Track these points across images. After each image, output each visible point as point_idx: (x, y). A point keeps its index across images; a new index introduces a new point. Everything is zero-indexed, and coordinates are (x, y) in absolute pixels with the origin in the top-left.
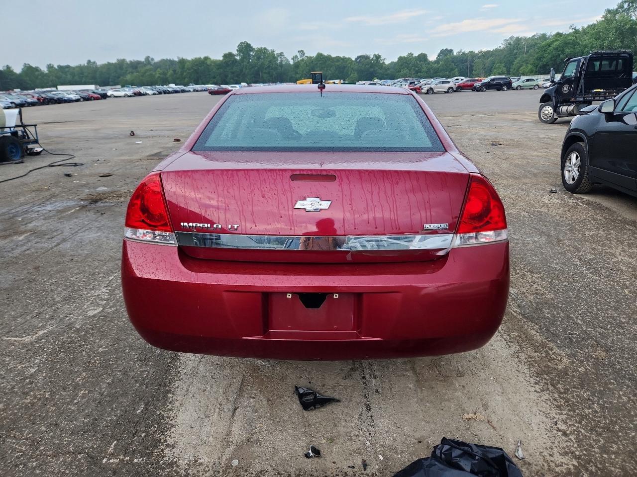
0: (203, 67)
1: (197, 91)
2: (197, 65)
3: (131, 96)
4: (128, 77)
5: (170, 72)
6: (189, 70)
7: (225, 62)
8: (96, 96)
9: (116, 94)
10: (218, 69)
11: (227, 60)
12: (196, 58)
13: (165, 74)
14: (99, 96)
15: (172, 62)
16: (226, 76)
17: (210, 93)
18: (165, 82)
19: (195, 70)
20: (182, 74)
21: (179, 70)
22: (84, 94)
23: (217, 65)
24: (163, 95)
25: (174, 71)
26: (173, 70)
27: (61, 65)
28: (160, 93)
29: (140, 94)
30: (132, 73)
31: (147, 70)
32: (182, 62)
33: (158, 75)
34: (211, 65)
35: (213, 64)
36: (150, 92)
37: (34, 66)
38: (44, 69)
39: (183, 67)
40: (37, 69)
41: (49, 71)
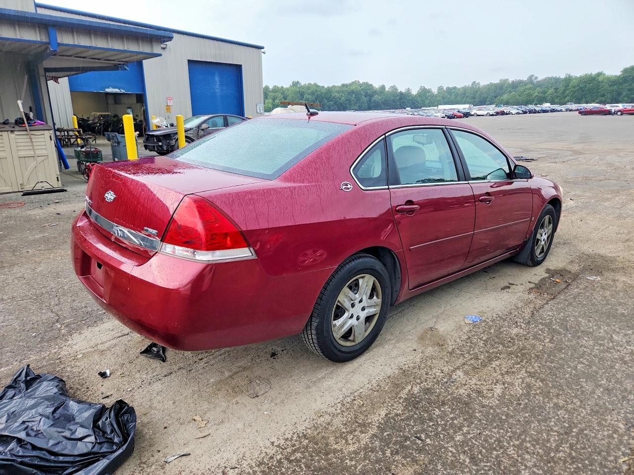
0: (591, 85)
1: (571, 110)
2: (585, 82)
3: (492, 115)
4: (505, 97)
5: (551, 91)
6: (574, 88)
7: (624, 77)
8: (459, 114)
9: (479, 113)
10: (610, 86)
11: (627, 75)
12: (586, 75)
13: (544, 93)
14: (462, 115)
15: (557, 80)
16: (620, 94)
17: (580, 113)
18: (541, 101)
19: (581, 88)
20: (564, 92)
21: (561, 89)
22: (450, 113)
23: (610, 82)
24: (528, 115)
25: (556, 89)
26: (554, 89)
27: (450, 87)
28: (525, 113)
29: (503, 113)
30: (510, 92)
31: (526, 89)
32: (568, 79)
33: (536, 94)
34: (603, 82)
35: (605, 81)
36: (514, 111)
37: (427, 88)
38: (435, 91)
39: (567, 86)
40: (429, 91)
41: (438, 92)
